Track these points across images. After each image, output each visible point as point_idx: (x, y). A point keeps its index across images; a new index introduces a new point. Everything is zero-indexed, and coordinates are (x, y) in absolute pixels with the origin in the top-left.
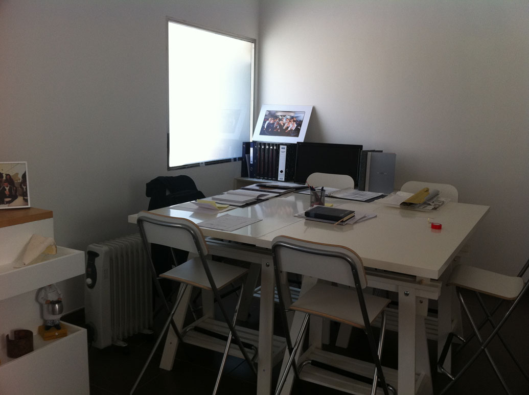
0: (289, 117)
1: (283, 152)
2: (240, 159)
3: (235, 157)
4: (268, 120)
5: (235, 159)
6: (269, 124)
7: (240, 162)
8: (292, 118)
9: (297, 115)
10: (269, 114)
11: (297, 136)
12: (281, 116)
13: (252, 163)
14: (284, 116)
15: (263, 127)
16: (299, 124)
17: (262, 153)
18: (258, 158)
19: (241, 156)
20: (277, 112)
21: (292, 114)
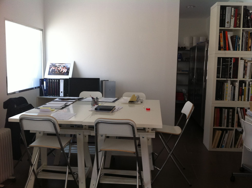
0: (62, 66)
1: (62, 83)
2: (38, 87)
3: (35, 86)
4: (51, 68)
5: (36, 88)
6: (52, 70)
7: (39, 89)
8: (64, 66)
9: (66, 65)
10: (52, 65)
11: (68, 75)
12: (59, 66)
13: (45, 89)
14: (60, 66)
15: (49, 71)
16: (68, 69)
17: (51, 84)
18: (49, 86)
19: (39, 85)
20: (56, 64)
21: (64, 65)
